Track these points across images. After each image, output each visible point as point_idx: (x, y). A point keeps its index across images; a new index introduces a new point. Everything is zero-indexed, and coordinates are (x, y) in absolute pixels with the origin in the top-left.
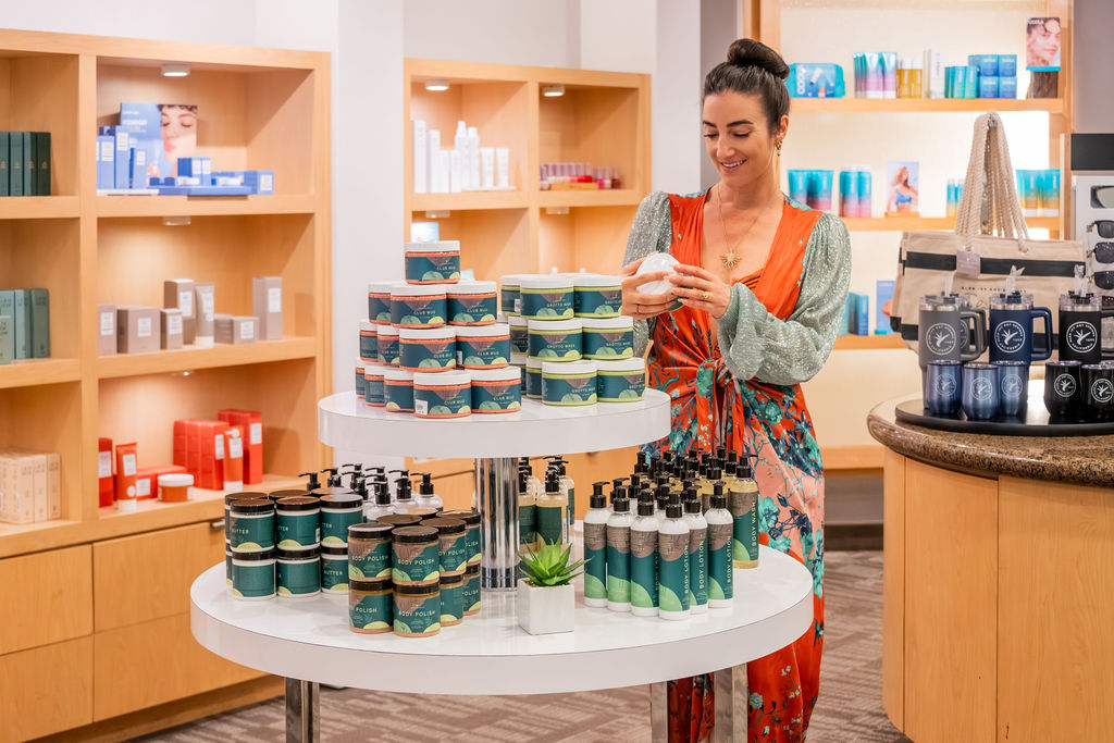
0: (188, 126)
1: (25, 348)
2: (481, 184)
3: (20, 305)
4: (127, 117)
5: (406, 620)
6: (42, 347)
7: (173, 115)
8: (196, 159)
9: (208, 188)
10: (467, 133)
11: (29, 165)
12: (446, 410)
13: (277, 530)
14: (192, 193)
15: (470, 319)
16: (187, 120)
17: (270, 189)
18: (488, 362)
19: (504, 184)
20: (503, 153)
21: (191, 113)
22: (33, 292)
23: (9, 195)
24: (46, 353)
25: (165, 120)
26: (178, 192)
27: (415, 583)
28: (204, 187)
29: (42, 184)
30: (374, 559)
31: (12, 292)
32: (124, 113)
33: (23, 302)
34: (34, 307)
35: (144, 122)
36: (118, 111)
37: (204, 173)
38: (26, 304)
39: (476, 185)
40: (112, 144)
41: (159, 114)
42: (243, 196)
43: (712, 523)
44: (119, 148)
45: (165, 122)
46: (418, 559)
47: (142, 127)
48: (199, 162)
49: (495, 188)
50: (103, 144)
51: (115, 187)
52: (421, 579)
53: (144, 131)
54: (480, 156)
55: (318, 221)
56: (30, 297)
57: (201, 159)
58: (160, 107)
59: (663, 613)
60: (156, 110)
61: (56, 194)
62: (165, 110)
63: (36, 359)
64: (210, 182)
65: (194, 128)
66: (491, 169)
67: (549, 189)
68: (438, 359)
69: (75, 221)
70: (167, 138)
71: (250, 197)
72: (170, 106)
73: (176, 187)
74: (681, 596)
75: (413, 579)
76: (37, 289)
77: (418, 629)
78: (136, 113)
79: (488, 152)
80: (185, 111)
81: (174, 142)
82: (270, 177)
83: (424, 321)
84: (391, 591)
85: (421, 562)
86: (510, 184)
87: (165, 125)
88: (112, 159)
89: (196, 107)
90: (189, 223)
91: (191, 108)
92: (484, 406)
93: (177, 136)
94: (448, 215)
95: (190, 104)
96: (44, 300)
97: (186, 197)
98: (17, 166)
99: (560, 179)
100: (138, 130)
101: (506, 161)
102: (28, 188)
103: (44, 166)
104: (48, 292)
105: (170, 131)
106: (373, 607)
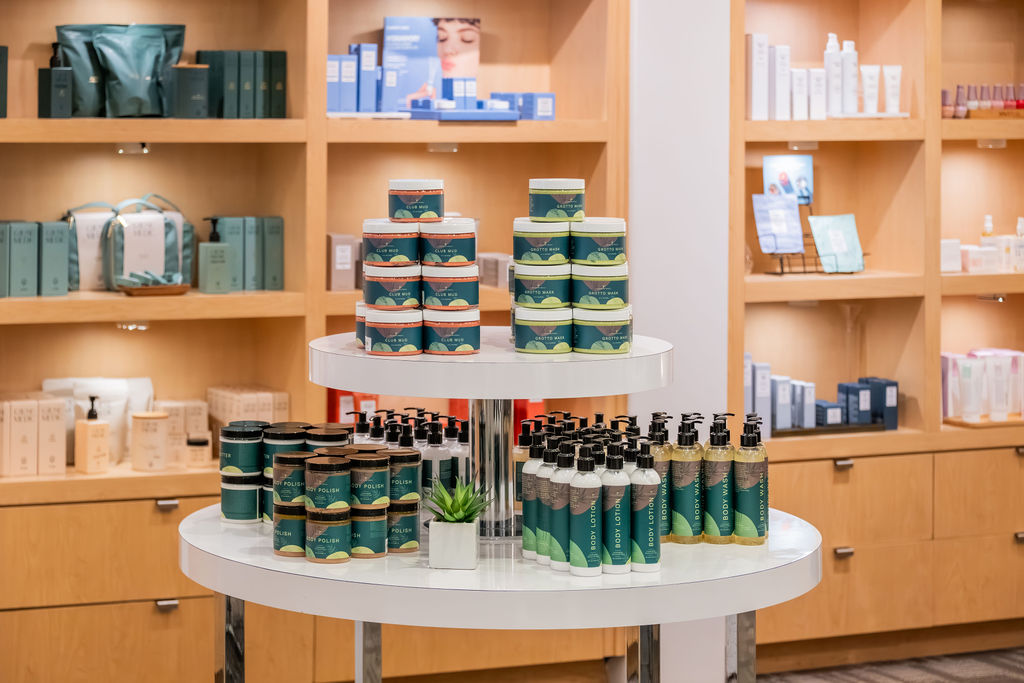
0: (469, 42)
1: (255, 279)
2: (861, 109)
3: (250, 233)
4: (394, 33)
5: (313, 546)
6: (275, 279)
7: (452, 29)
8: (458, 80)
9: (473, 112)
10: (841, 48)
11: (262, 86)
12: (387, 348)
13: (261, 457)
14: (443, 118)
15: (437, 259)
16: (469, 35)
17: (550, 114)
18: (445, 303)
19: (893, 108)
20: (893, 73)
21: (472, 27)
22: (266, 220)
23: (238, 117)
24: (279, 284)
25: (442, 35)
26: (429, 116)
27: (318, 510)
28: (468, 111)
29: (277, 106)
30: (289, 484)
31: (241, 219)
32: (389, 28)
33: (254, 230)
34: (267, 236)
35: (415, 38)
36: (380, 26)
37: (468, 95)
38: (257, 232)
39: (851, 110)
40: (354, 64)
41: (435, 28)
42: (511, 122)
43: (634, 483)
44: (364, 68)
45: (442, 37)
46: (321, 486)
47: (414, 44)
48: (462, 83)
49: (881, 115)
50: (344, 64)
51: (358, 110)
52: (325, 506)
53: (416, 47)
54: (859, 76)
55: (611, 152)
56: (263, 225)
57: (465, 80)
58: (436, 21)
59: (573, 568)
60: (431, 24)
61: (290, 117)
62: (442, 24)
63: (266, 291)
64: (475, 105)
65: (476, 44)
66: (875, 91)
67: (968, 116)
68: (393, 298)
69: (302, 146)
70: (445, 56)
71: (519, 122)
72: (448, 20)
73: (432, 110)
74: (586, 552)
75: (317, 506)
76: (271, 217)
77: (321, 555)
78: (405, 28)
79: (870, 71)
80: (466, 26)
81: (453, 60)
82: (550, 101)
83: (386, 259)
84: (304, 517)
85: (324, 490)
86: (902, 110)
87: (443, 41)
88: (354, 80)
89: (478, 21)
90: (455, 150)
91: (474, 22)
92: (433, 347)
93: (457, 53)
94: (816, 147)
95: (471, 16)
96: (278, 229)
97: (436, 122)
98: (247, 86)
99: (987, 104)
100: (408, 47)
101: (897, 82)
102: (260, 109)
103: (279, 87)
104: (282, 221)
105: (448, 47)
106: (288, 531)
